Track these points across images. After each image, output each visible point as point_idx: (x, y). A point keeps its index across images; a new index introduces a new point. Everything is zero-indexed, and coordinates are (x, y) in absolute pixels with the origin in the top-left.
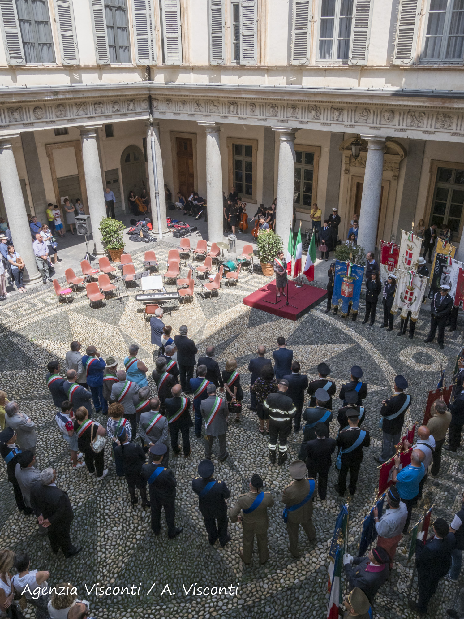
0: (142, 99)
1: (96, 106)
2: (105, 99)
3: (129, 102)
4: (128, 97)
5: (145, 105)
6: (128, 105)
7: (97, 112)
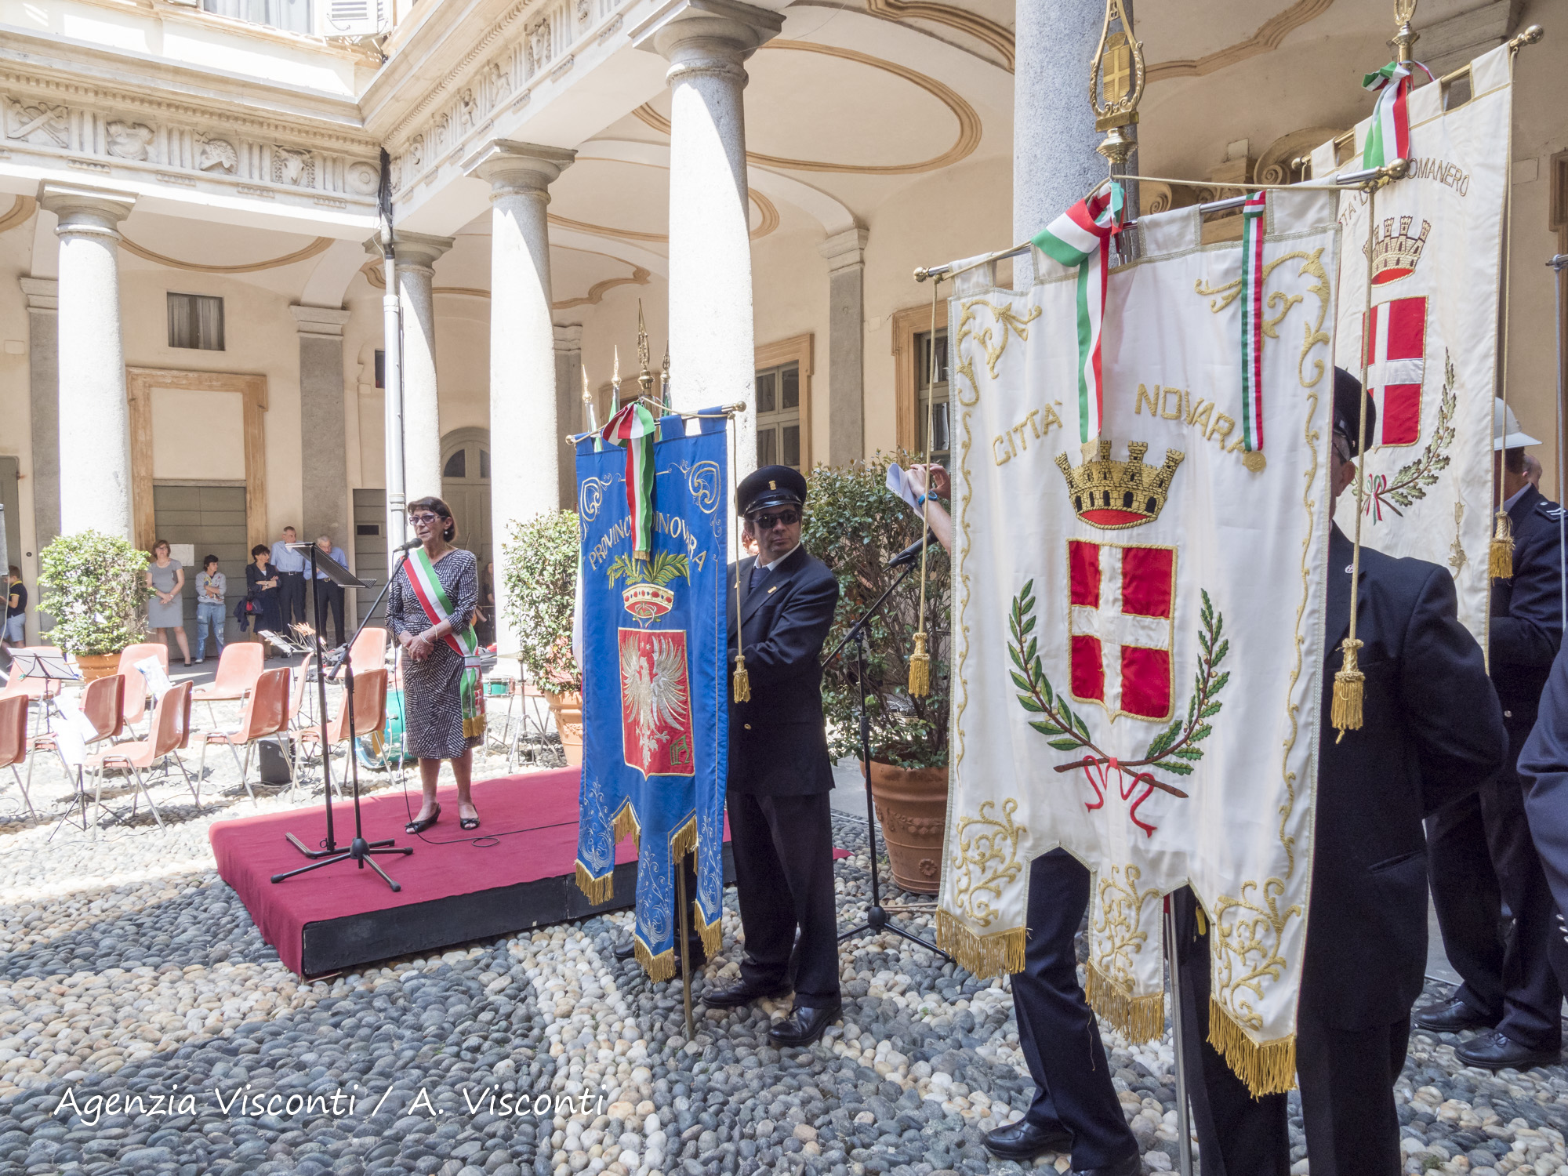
0: (350, 159)
1: (113, 129)
2: (162, 113)
3: (284, 154)
4: (279, 135)
5: (363, 182)
6: (279, 164)
7: (116, 149)
